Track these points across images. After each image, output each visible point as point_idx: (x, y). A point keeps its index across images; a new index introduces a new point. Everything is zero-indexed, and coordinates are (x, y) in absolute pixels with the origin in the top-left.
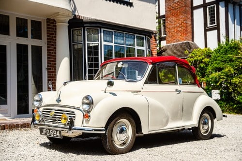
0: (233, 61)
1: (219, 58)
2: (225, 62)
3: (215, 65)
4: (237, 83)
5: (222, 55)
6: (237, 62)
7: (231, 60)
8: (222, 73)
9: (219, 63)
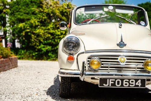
0: (36, 14)
1: (21, 10)
2: (28, 14)
3: (19, 16)
4: (41, 34)
5: (23, 8)
6: (39, 15)
7: (34, 13)
8: (26, 24)
9: (22, 15)
